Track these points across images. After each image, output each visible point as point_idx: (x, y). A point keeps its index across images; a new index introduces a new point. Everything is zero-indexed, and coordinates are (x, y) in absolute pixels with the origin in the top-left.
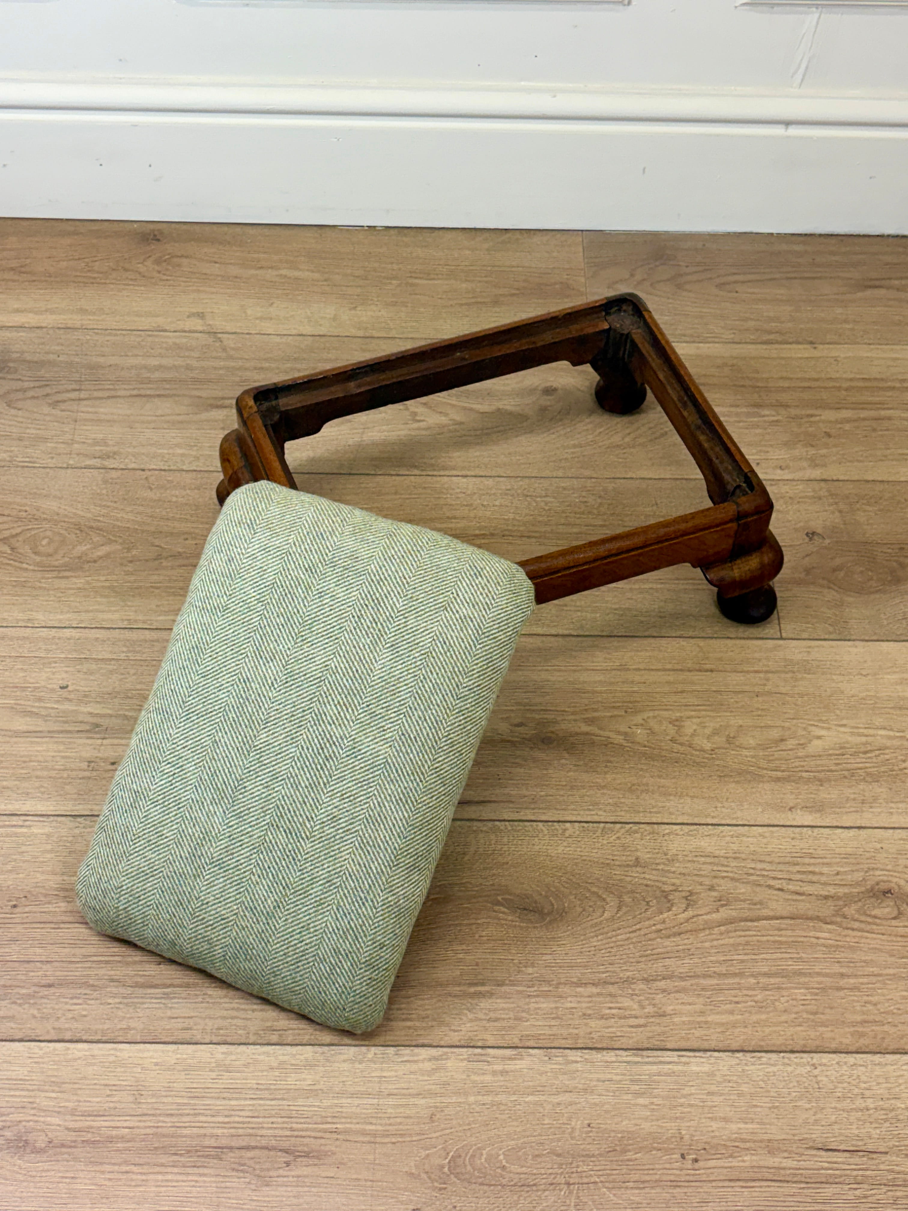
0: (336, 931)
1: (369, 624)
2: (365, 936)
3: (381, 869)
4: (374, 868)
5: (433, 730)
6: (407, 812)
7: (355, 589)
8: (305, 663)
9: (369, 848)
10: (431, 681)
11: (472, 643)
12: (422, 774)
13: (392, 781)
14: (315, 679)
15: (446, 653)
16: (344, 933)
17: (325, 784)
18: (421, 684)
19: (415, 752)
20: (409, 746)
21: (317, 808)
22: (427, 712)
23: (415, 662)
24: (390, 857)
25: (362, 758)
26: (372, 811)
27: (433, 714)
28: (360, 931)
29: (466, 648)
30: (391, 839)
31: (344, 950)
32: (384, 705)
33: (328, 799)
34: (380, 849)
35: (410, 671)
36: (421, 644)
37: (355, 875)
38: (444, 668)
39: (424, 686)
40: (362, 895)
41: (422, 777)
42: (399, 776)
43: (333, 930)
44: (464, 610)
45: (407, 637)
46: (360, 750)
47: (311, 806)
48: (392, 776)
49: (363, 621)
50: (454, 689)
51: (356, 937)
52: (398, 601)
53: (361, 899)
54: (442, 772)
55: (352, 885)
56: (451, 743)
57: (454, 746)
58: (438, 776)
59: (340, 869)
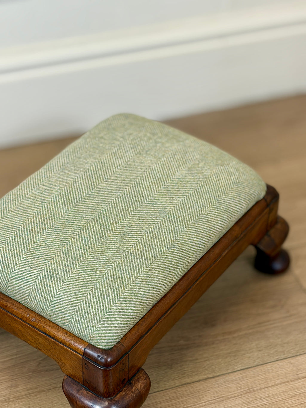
0: (112, 276)
2: (128, 284)
3: (150, 257)
4: (146, 255)
5: (200, 209)
6: (173, 238)
9: (146, 245)
13: (170, 221)
15: (217, 181)
16: (117, 278)
17: (131, 211)
19: (187, 214)
20: (184, 209)
21: (123, 219)
22: (199, 199)
24: (157, 254)
25: (156, 207)
26: (154, 229)
27: (202, 202)
28: (126, 281)
30: (160, 245)
31: (113, 287)
32: (176, 189)
33: (131, 217)
34: (153, 248)
35: (195, 181)
37: (133, 254)
38: (214, 186)
40: (134, 264)
41: (187, 225)
42: (175, 220)
43: (111, 275)
46: (156, 203)
47: (120, 217)
50: (217, 197)
51: (123, 283)
53: (133, 266)
54: (198, 230)
55: (130, 258)
56: (208, 220)
57: (209, 222)
58: (196, 231)
59: (126, 249)
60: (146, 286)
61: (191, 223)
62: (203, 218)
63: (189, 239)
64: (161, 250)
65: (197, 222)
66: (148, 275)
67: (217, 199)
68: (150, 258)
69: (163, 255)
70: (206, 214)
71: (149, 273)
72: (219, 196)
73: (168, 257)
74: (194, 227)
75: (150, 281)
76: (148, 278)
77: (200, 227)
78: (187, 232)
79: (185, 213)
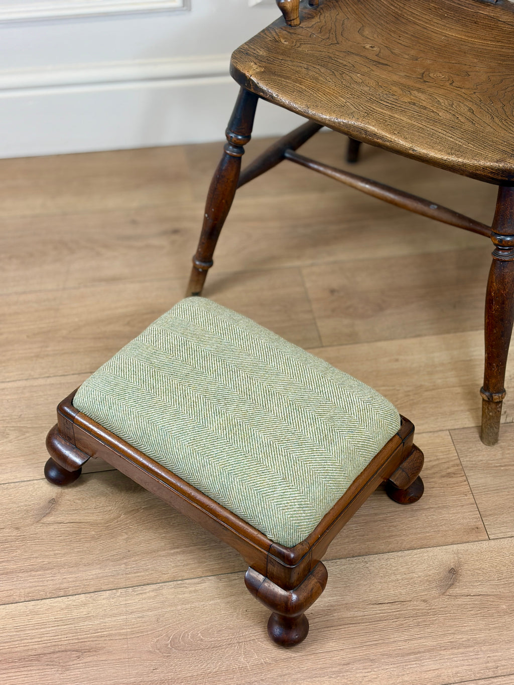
1: (288, 437)
5: (214, 455)
6: (174, 433)
7: (312, 436)
8: (276, 402)
10: (243, 460)
11: (258, 488)
12: (193, 445)
14: (265, 404)
15: (257, 472)
17: (205, 396)
18: (243, 454)
21: (194, 390)
22: (226, 453)
23: (257, 454)
25: (212, 416)
26: (182, 415)
27: (224, 457)
29: (256, 484)
32: (237, 433)
33: (196, 396)
35: (252, 450)
36: (266, 460)
38: (248, 469)
39: (241, 455)
41: (191, 444)
42: (196, 432)
44: (280, 489)
45: (273, 453)
46: (217, 416)
48: (197, 428)
49: (291, 434)
50: (235, 472)
52: (297, 455)
54: (190, 457)
55: (147, 398)
56: (205, 466)
57: (203, 467)
58: (189, 454)
59: (158, 393)
60: (121, 415)
61: (195, 448)
62: (205, 459)
63: (178, 449)
64: (158, 423)
65: (198, 454)
66: (131, 415)
67: (232, 473)
68: (148, 414)
69: (153, 425)
70: (210, 463)
71: (132, 415)
72: (236, 474)
73: (153, 431)
74: (192, 451)
75: (126, 418)
76: (127, 415)
77: (194, 458)
78: (185, 445)
79: (206, 441)
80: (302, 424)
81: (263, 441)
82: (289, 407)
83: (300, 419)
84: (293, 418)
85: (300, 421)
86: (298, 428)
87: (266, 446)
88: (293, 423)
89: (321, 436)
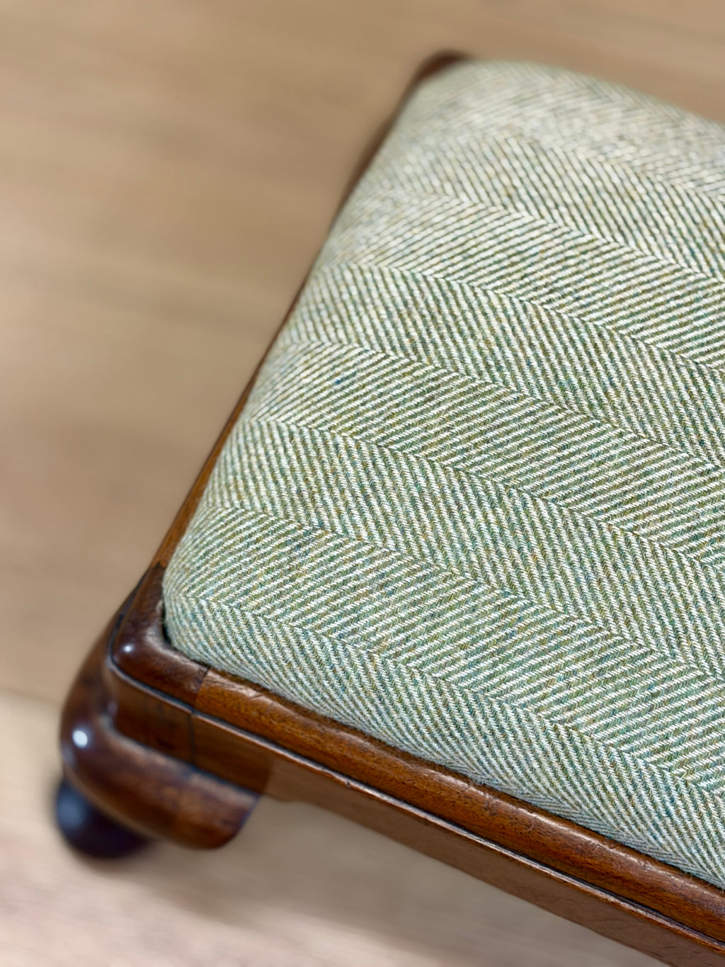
1: (568, 272)
7: (484, 299)
14: (695, 383)
49: (561, 283)
80: (531, 333)
81: (651, 239)
82: (600, 391)
83: (546, 352)
84: (571, 350)
85: (542, 345)
86: (543, 314)
87: (635, 222)
88: (566, 330)
89: (452, 314)
